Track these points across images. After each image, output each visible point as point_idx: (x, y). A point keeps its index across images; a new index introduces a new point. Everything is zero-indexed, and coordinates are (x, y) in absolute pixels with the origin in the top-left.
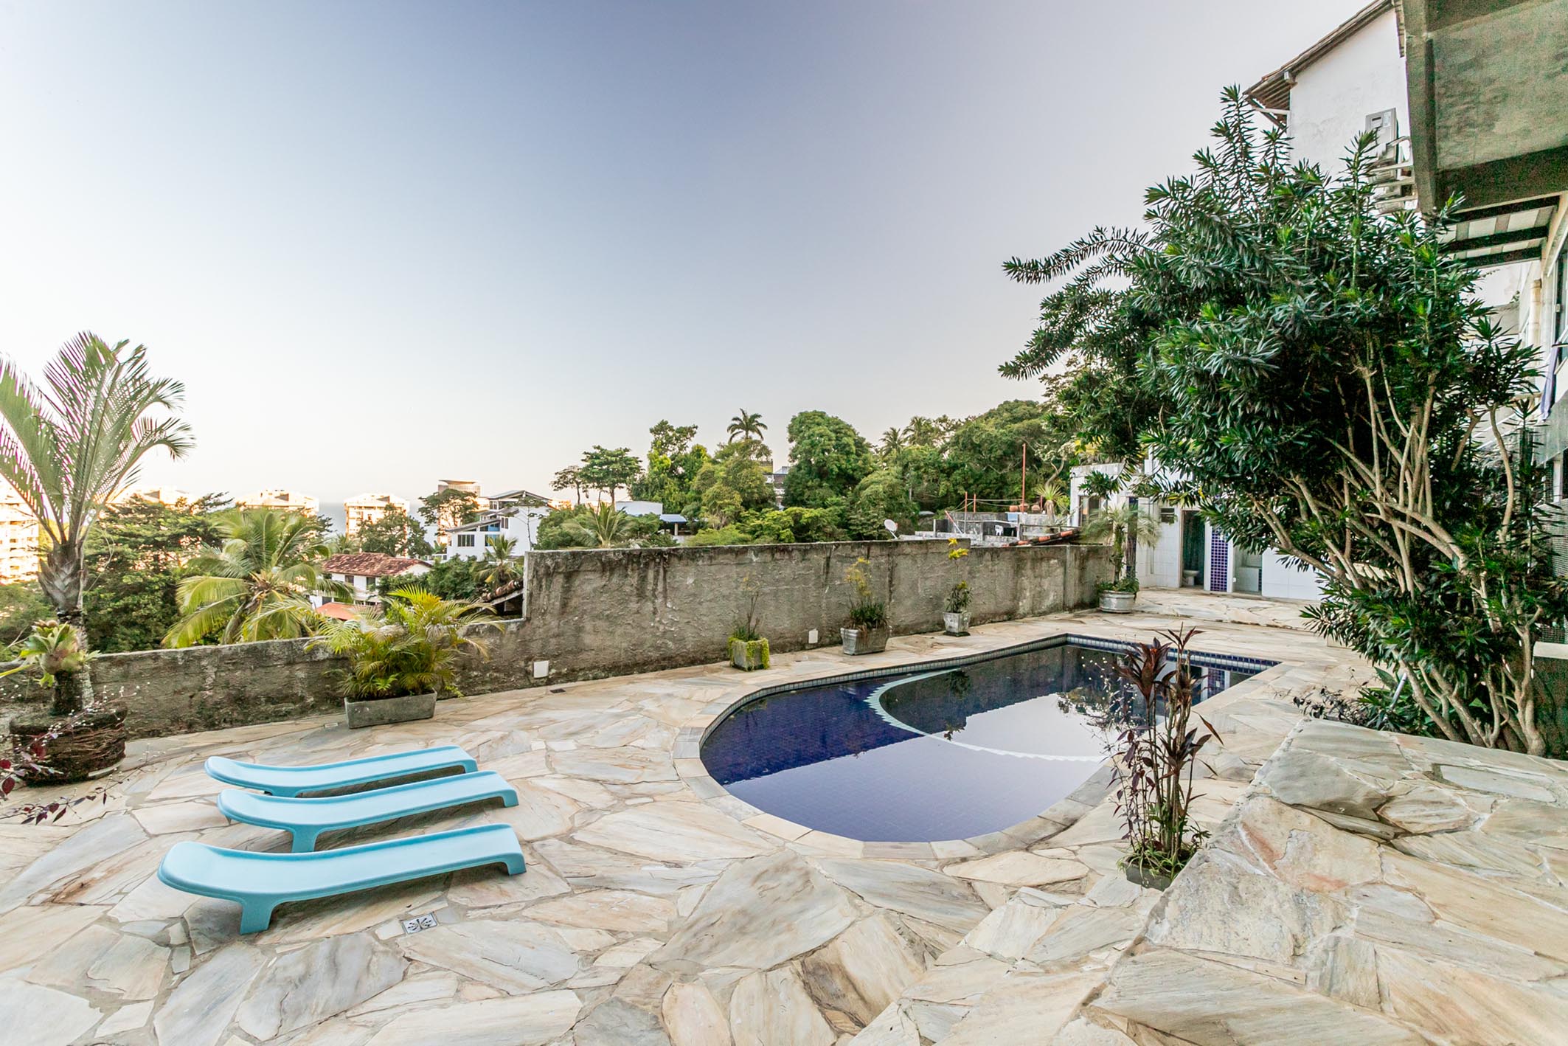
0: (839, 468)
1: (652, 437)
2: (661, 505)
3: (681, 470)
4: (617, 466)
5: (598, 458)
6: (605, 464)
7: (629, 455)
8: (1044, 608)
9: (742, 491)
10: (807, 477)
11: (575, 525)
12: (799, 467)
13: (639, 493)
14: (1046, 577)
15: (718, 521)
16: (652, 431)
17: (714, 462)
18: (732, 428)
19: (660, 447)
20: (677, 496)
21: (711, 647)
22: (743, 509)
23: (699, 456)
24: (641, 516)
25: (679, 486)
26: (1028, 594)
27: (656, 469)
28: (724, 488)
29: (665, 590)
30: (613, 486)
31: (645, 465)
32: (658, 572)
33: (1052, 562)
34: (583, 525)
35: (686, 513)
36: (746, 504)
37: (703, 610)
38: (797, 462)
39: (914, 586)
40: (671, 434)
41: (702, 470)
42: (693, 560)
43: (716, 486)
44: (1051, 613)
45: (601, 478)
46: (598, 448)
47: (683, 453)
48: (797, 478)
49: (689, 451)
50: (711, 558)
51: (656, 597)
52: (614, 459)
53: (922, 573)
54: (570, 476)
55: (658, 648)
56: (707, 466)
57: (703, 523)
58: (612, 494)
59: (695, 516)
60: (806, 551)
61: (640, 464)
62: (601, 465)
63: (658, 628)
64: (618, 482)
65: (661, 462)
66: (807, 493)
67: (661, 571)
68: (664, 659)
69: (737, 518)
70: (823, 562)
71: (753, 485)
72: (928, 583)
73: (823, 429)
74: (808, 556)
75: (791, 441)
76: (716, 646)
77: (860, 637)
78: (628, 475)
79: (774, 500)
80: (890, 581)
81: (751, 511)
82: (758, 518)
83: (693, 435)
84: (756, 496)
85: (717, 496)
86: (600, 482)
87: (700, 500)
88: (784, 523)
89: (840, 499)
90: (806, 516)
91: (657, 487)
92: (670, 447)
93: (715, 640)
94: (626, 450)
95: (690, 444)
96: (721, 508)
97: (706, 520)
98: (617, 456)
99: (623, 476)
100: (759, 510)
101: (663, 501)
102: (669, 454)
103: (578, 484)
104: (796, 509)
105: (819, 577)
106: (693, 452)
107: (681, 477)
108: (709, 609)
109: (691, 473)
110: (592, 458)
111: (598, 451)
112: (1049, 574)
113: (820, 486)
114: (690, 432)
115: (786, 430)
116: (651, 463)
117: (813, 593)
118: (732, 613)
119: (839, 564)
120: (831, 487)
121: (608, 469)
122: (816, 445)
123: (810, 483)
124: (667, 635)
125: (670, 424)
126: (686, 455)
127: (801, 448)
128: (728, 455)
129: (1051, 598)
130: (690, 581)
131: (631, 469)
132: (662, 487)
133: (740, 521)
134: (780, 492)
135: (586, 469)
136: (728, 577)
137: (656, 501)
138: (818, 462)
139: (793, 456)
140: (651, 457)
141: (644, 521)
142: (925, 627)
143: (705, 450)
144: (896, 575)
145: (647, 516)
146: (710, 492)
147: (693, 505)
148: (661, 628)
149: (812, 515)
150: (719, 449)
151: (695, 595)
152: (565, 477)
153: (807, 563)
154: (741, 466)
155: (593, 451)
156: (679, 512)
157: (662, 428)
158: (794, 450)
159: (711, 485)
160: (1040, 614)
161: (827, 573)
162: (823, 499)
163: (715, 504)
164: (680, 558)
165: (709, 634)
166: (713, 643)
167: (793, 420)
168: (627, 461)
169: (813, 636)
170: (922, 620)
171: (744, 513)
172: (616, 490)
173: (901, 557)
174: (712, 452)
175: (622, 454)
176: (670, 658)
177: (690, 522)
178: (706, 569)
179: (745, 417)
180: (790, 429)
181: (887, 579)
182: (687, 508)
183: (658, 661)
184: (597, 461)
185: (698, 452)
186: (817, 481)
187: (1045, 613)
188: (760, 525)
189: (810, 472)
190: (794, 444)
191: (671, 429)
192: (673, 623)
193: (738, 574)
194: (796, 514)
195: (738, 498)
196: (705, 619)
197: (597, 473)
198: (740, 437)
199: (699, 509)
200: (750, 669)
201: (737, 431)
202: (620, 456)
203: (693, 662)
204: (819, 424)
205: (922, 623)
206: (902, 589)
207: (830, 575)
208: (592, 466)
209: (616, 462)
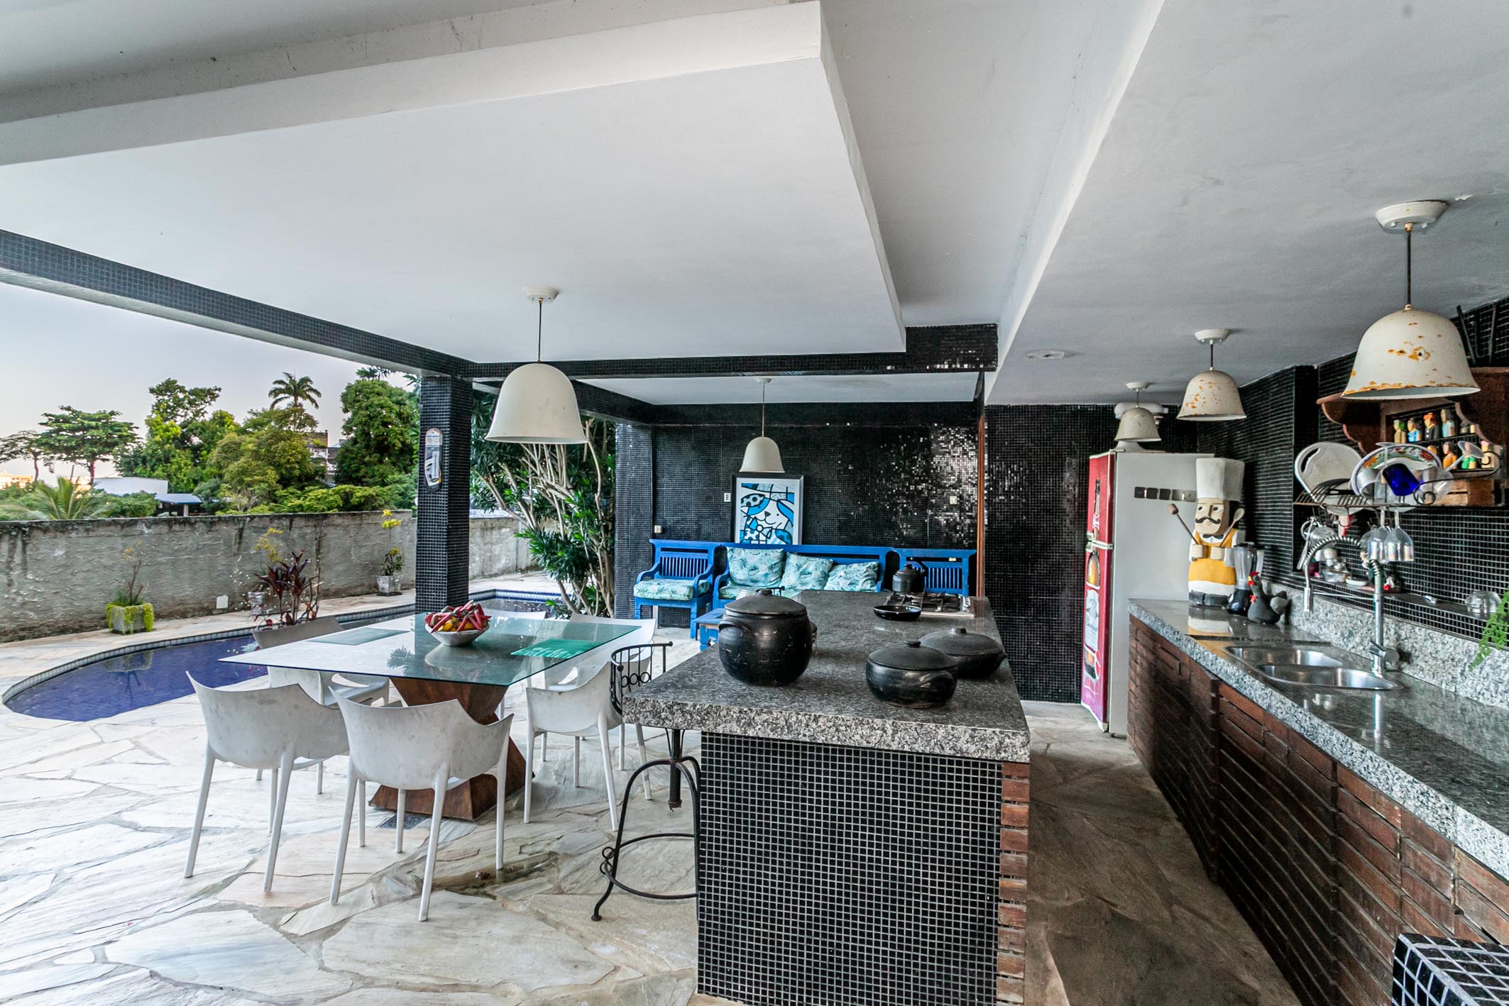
0: (403, 443)
1: (153, 399)
2: (166, 482)
3: (196, 440)
4: (100, 433)
5: (66, 420)
6: (78, 429)
7: (117, 419)
8: (495, 571)
9: (278, 466)
10: (364, 452)
11: (19, 508)
12: (355, 441)
13: (130, 467)
14: (497, 543)
15: (245, 501)
16: (152, 391)
17: (243, 431)
18: (275, 392)
19: (165, 412)
20: (189, 471)
21: (88, 616)
22: (280, 487)
23: (222, 424)
24: (126, 496)
25: (193, 460)
26: (477, 559)
27: (158, 438)
28: (254, 463)
29: (24, 562)
30: (92, 457)
31: (142, 432)
32: (14, 545)
33: (504, 530)
34: (30, 507)
35: (200, 492)
36: (285, 482)
37: (78, 579)
38: (352, 435)
39: (346, 554)
40: (181, 396)
41: (225, 440)
42: (63, 532)
43: (242, 460)
44: (502, 574)
45: (73, 448)
46: (68, 409)
47: (200, 419)
48: (352, 452)
49: (208, 417)
50: (87, 530)
51: (11, 569)
52: (94, 423)
53: (356, 541)
54: (21, 444)
55: (13, 619)
56: (230, 436)
57: (224, 504)
58: (91, 469)
59: (214, 496)
60: (212, 523)
61: (135, 431)
62: (73, 430)
63: (14, 599)
64: (100, 453)
65: (167, 430)
66: (363, 470)
67: (19, 543)
68: (23, 630)
69: (271, 497)
70: (234, 533)
71: (292, 460)
72: (363, 551)
73: (384, 400)
74: (217, 527)
75: (346, 411)
76: (94, 615)
77: (267, 599)
78: (116, 444)
79: (323, 476)
80: (318, 551)
81: (291, 489)
82: (299, 498)
83: (214, 397)
84: (297, 472)
85: (244, 472)
86: (71, 452)
87: (221, 476)
88: (329, 502)
89: (403, 476)
90: (358, 494)
91: (159, 460)
92: (181, 411)
93: (93, 609)
94: (112, 413)
95: (210, 410)
96: (249, 485)
97: (228, 500)
98: (99, 420)
99: (108, 446)
100: (302, 489)
101: (169, 477)
102: (180, 420)
103: (36, 454)
104: (347, 487)
105: (230, 547)
106: (213, 420)
107: (196, 450)
108: (84, 579)
109: (210, 443)
110: (57, 421)
111: (67, 413)
112: (500, 541)
113: (381, 462)
114: (211, 394)
115: (339, 398)
116: (151, 431)
117: (221, 563)
118: (117, 583)
119: (254, 535)
120: (394, 464)
121: (83, 436)
122: (376, 417)
123: (367, 459)
124: (28, 606)
125: (179, 383)
126: (203, 423)
127: (357, 420)
128: (262, 425)
129: (503, 561)
130: (59, 553)
131: (120, 437)
132: (167, 461)
133: (275, 501)
134: (331, 467)
135: (48, 435)
136: (112, 549)
137: (158, 477)
138: (377, 436)
139: (347, 428)
140: (149, 422)
141: (130, 501)
142: (359, 590)
143: (232, 417)
144: (324, 543)
145: (135, 496)
146: (234, 467)
147: (211, 482)
148: (19, 599)
149: (366, 493)
150: (250, 416)
151: (65, 566)
152: (14, 445)
153: (215, 534)
154: (277, 437)
155: (59, 412)
156: (191, 491)
157: (169, 387)
158: (349, 421)
159: (236, 459)
160: (491, 576)
161: (240, 543)
162: (383, 476)
163: (241, 482)
164: (46, 531)
165: (84, 604)
166: (90, 612)
167: (349, 387)
168: (116, 427)
169: (222, 602)
170: (355, 584)
171: (280, 492)
172: (98, 463)
173: (331, 528)
174: (241, 419)
175: (106, 417)
176: (31, 629)
177: (205, 503)
178: (82, 541)
179: (292, 381)
180: (344, 398)
181: (314, 548)
182: (202, 485)
183: (14, 631)
184: (64, 426)
185: (221, 419)
186: (375, 457)
187: (496, 575)
188: (300, 506)
189: (367, 447)
190: (349, 415)
191: (182, 390)
192: (35, 593)
193: (123, 544)
194: (345, 492)
195: (272, 474)
196: (79, 589)
197: (66, 441)
198: (285, 403)
199: (218, 487)
200: (128, 633)
201: (282, 395)
202: (105, 420)
203: (63, 631)
204: (379, 394)
205: (357, 587)
206: (332, 556)
207: (243, 545)
208: (57, 432)
209: (97, 428)
